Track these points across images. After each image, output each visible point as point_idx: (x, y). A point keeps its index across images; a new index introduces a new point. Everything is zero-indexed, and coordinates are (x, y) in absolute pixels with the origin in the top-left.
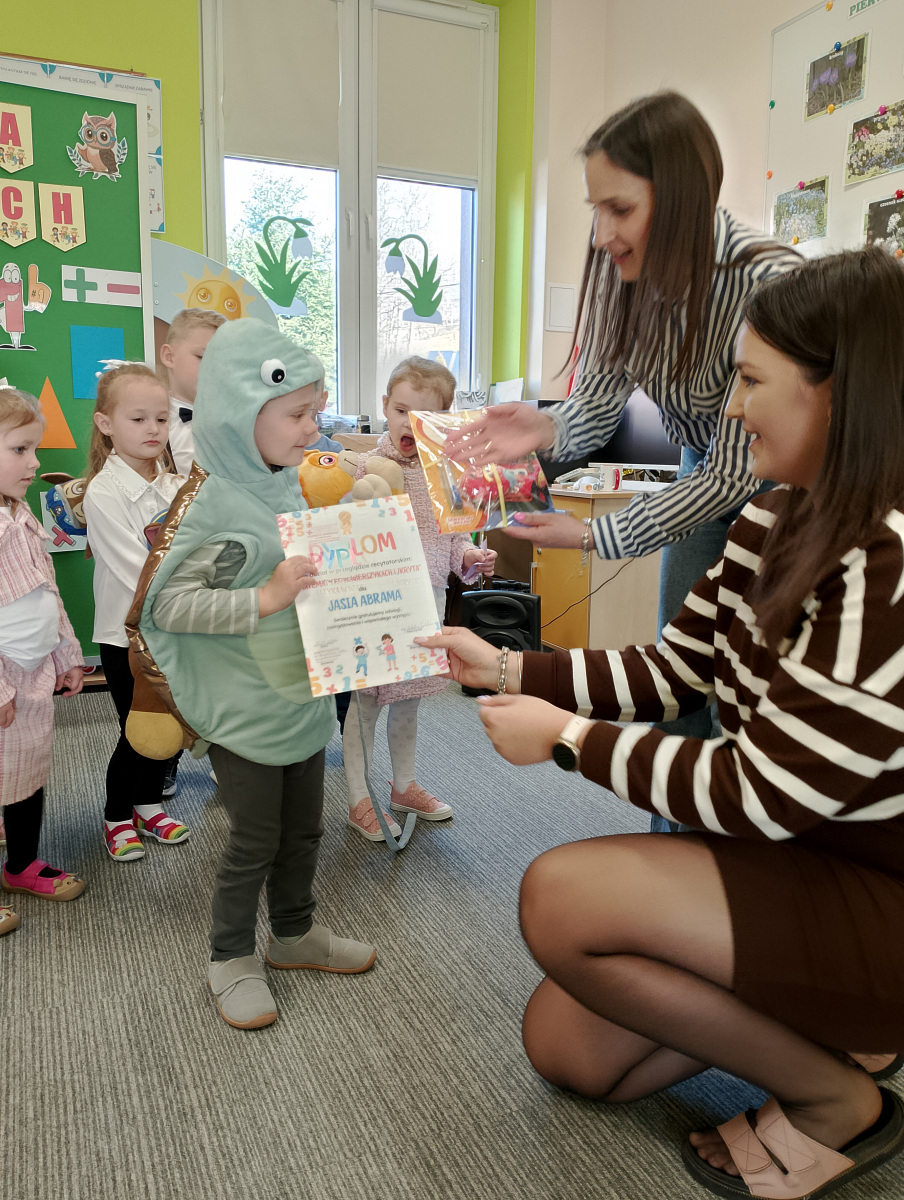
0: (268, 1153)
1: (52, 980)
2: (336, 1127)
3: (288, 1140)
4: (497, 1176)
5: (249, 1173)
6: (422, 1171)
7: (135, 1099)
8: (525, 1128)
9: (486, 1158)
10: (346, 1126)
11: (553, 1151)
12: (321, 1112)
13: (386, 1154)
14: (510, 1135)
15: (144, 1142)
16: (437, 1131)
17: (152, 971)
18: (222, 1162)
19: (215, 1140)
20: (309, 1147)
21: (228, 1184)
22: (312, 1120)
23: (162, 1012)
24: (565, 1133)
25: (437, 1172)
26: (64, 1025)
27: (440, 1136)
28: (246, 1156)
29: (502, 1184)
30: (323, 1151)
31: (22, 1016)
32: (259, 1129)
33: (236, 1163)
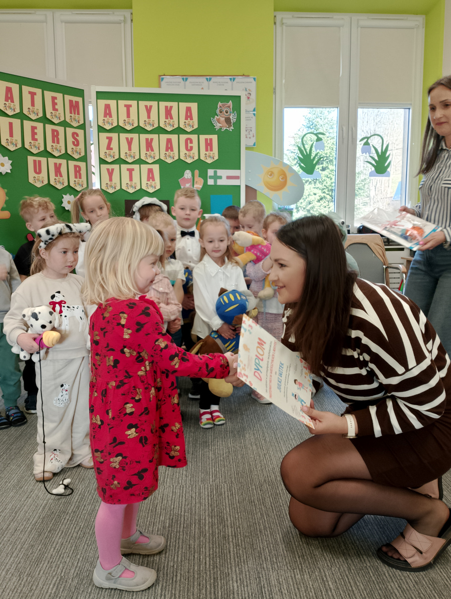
0: (256, 560)
1: (183, 474)
2: (286, 555)
3: (265, 556)
4: (353, 591)
5: (246, 566)
6: (320, 581)
7: (207, 528)
8: (371, 574)
9: (350, 583)
10: (290, 556)
11: (382, 587)
12: (281, 548)
13: (305, 571)
14: (363, 575)
15: (207, 545)
16: (330, 567)
17: (222, 477)
18: (236, 559)
19: (235, 550)
20: (273, 561)
21: (237, 568)
22: (276, 551)
23: (223, 494)
24: (390, 580)
25: (326, 583)
26: (184, 493)
27: (331, 569)
28: (247, 559)
29: (355, 595)
30: (279, 564)
31: (170, 486)
32: (254, 549)
33: (242, 561)
